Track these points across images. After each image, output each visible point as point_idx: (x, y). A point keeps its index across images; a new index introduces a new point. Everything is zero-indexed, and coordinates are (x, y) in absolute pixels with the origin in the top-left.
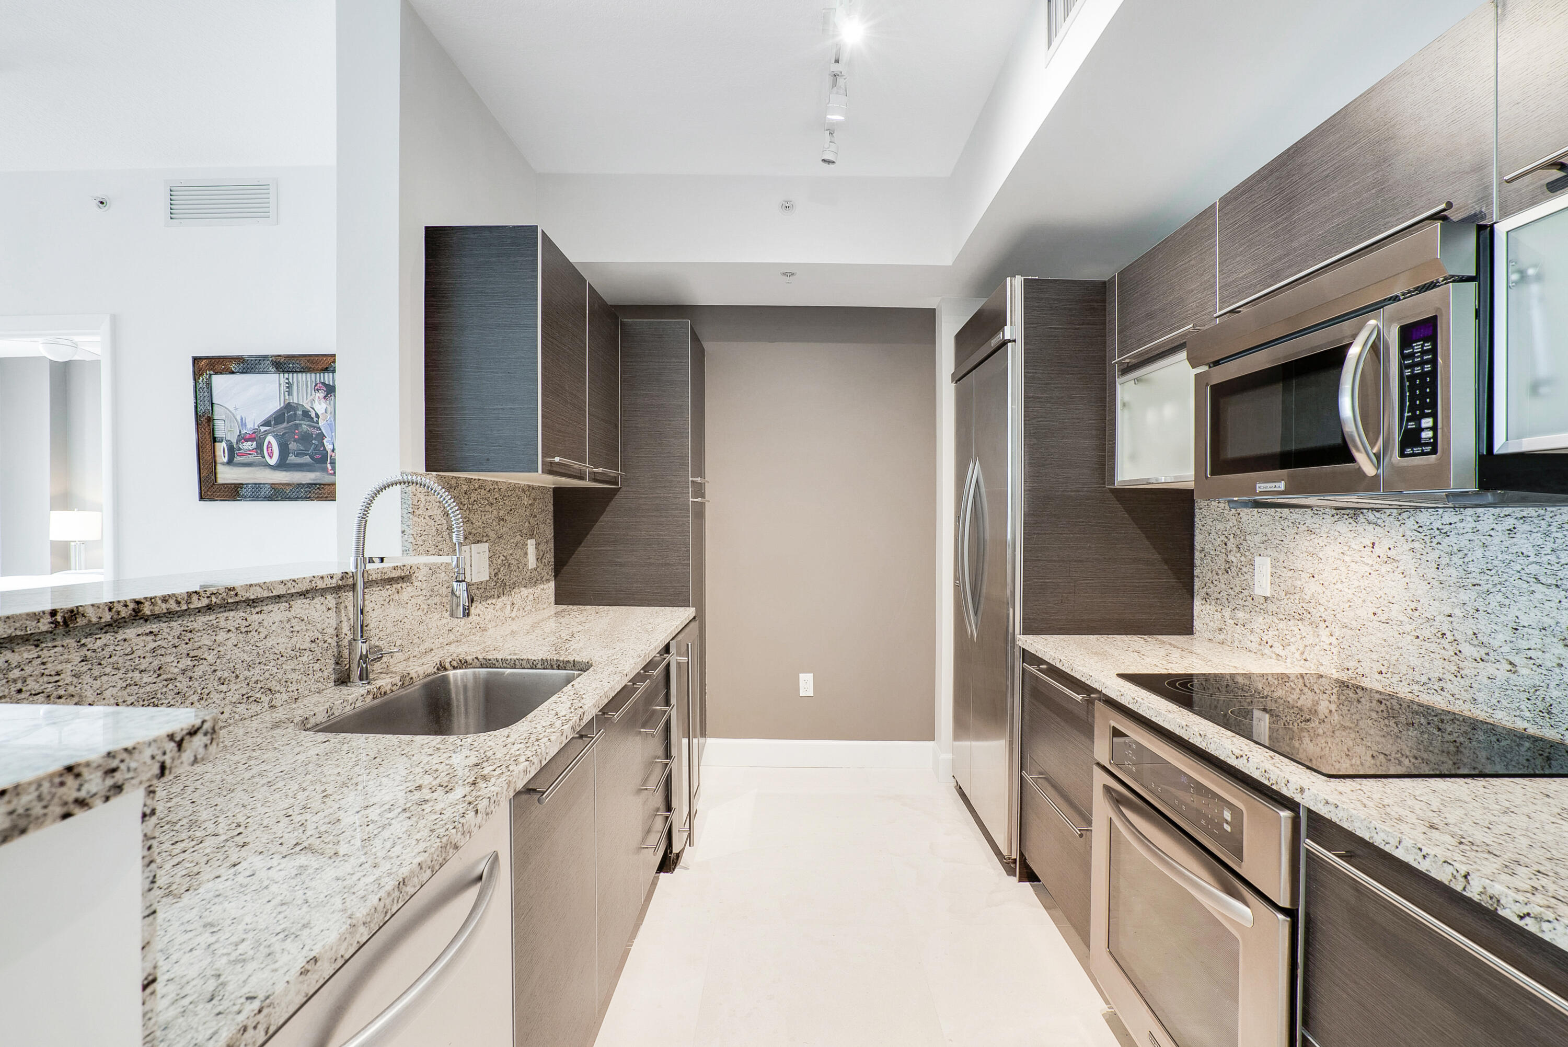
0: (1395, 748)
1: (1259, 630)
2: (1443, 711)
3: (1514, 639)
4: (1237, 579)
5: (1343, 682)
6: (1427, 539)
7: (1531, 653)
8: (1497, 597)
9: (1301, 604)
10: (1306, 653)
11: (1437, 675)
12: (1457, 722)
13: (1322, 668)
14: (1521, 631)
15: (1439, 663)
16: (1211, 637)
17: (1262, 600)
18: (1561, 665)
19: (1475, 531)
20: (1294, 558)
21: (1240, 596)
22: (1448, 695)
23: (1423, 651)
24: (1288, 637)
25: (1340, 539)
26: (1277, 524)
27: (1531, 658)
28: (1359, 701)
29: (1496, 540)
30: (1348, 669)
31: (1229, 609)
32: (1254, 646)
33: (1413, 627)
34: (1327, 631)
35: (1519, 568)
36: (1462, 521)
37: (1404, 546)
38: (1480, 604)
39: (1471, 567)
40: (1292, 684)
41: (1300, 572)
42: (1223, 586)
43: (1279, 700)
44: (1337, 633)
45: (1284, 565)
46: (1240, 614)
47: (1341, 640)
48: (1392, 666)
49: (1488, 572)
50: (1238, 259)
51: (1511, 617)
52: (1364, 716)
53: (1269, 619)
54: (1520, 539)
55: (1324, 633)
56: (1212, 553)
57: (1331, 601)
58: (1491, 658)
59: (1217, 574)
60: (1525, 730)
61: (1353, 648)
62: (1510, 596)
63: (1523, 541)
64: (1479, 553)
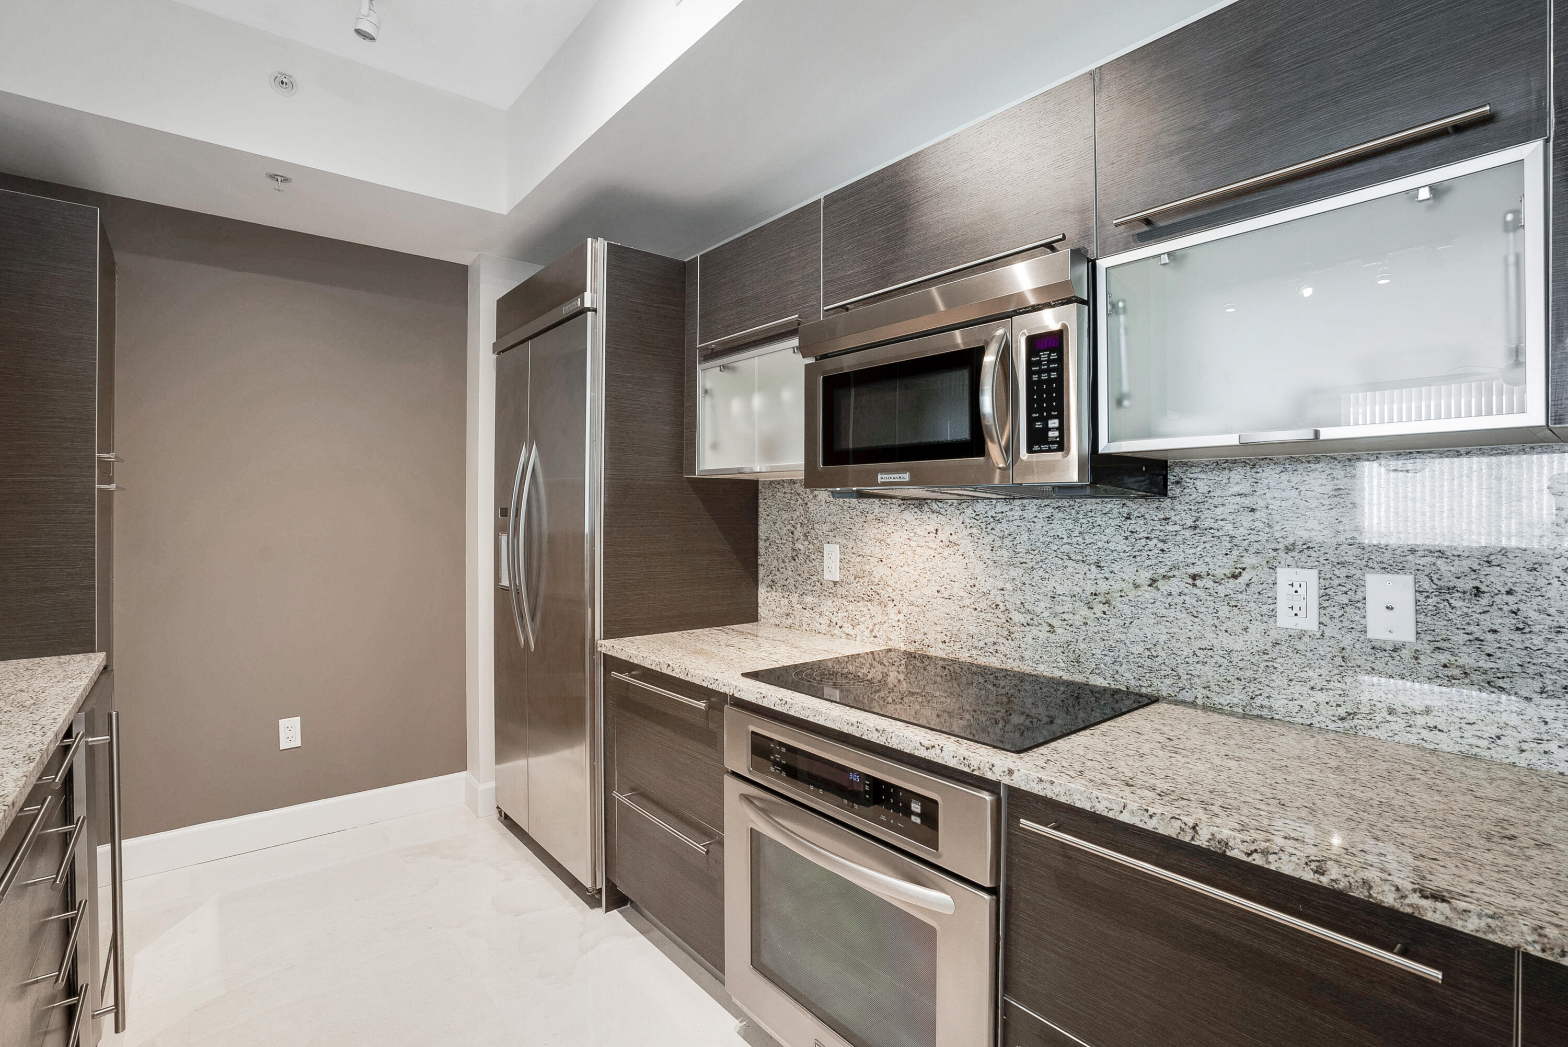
0: (957, 705)
1: (828, 612)
2: (997, 669)
3: (1052, 606)
4: (805, 566)
5: (910, 654)
6: (983, 525)
7: (1065, 616)
8: (1039, 572)
9: (870, 586)
10: (875, 631)
11: (992, 640)
12: (1009, 678)
13: (890, 643)
14: (1058, 599)
15: (993, 629)
16: (779, 622)
17: (831, 585)
18: (1086, 624)
19: (1022, 518)
20: (862, 544)
21: (809, 582)
22: (1001, 656)
23: (980, 621)
24: (857, 617)
25: (907, 527)
26: (846, 513)
27: (1065, 620)
28: (925, 669)
29: (1038, 526)
30: (915, 642)
31: (797, 595)
32: (823, 628)
33: (972, 600)
34: (895, 610)
35: (1055, 548)
36: (1011, 510)
37: (964, 531)
38: (1026, 579)
39: (1019, 549)
40: (862, 660)
41: (869, 558)
42: (790, 573)
43: (849, 676)
44: (905, 611)
45: (853, 551)
46: (809, 599)
47: (908, 616)
48: (954, 636)
49: (1032, 552)
50: (845, 257)
51: (1050, 588)
52: (929, 681)
53: (838, 602)
54: (1056, 524)
55: (892, 611)
56: (777, 541)
57: (899, 582)
58: (1035, 622)
59: (784, 562)
60: (1061, 677)
61: (919, 622)
62: (1049, 571)
63: (1058, 526)
64: (1025, 536)
